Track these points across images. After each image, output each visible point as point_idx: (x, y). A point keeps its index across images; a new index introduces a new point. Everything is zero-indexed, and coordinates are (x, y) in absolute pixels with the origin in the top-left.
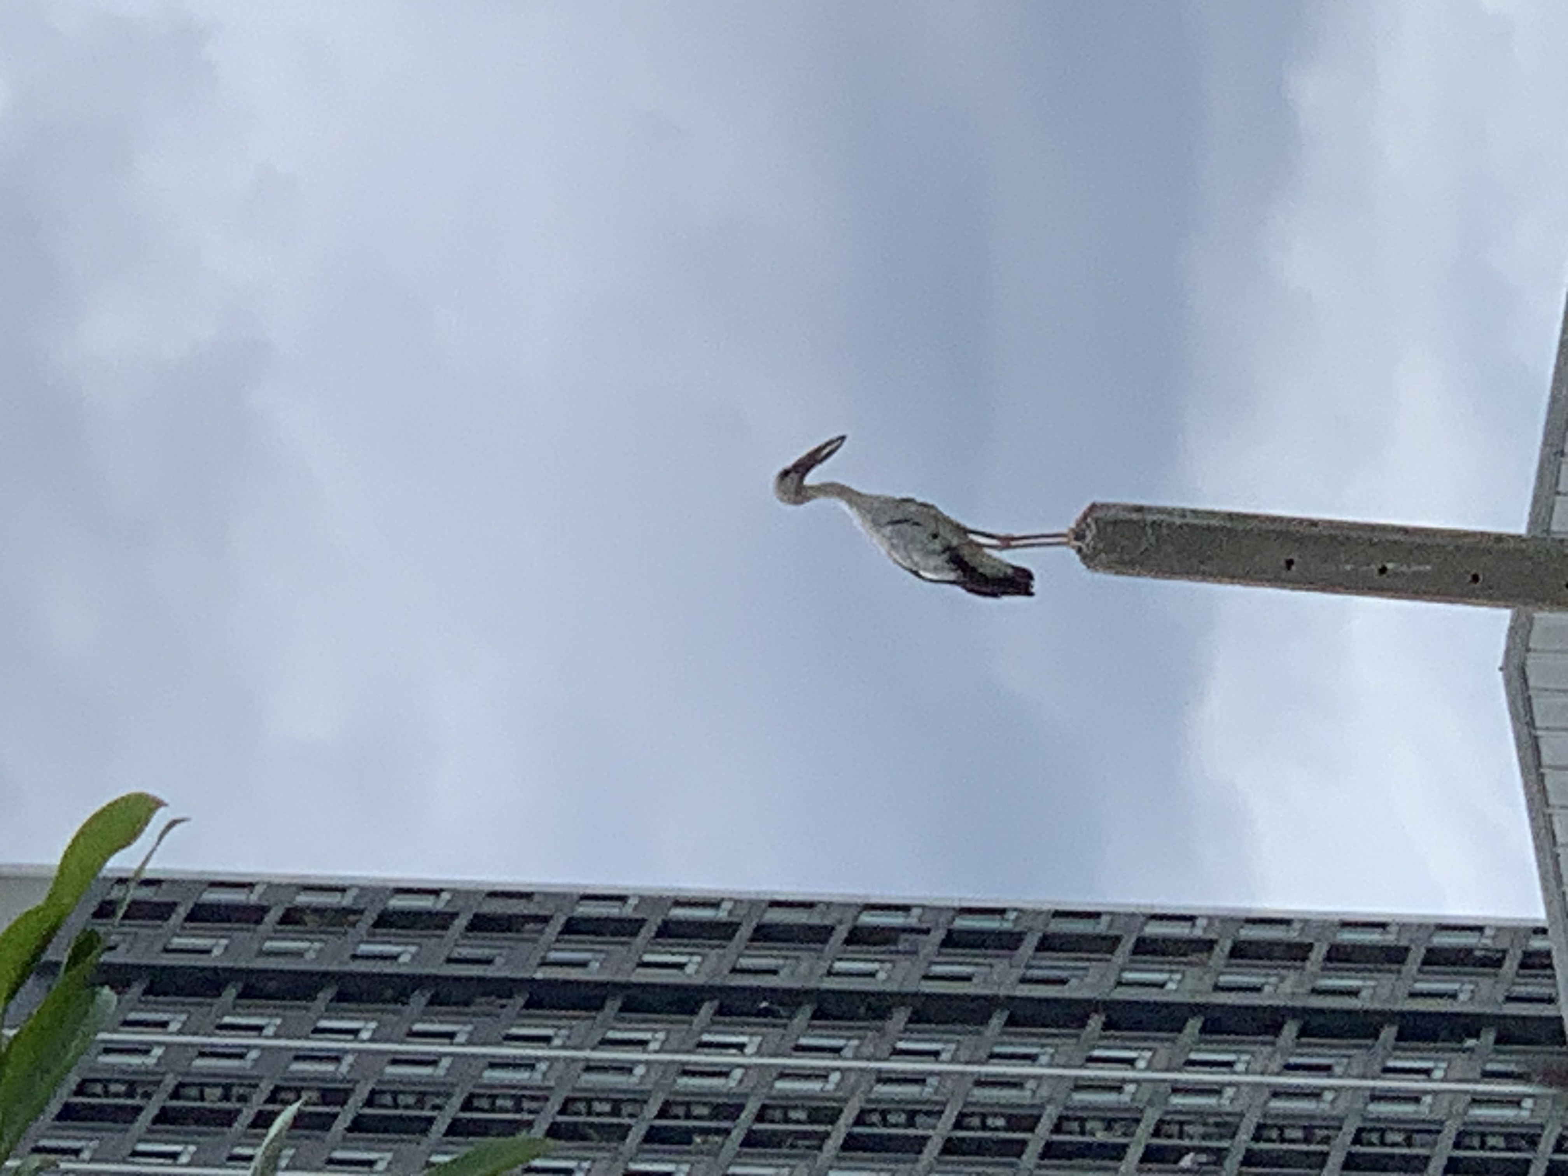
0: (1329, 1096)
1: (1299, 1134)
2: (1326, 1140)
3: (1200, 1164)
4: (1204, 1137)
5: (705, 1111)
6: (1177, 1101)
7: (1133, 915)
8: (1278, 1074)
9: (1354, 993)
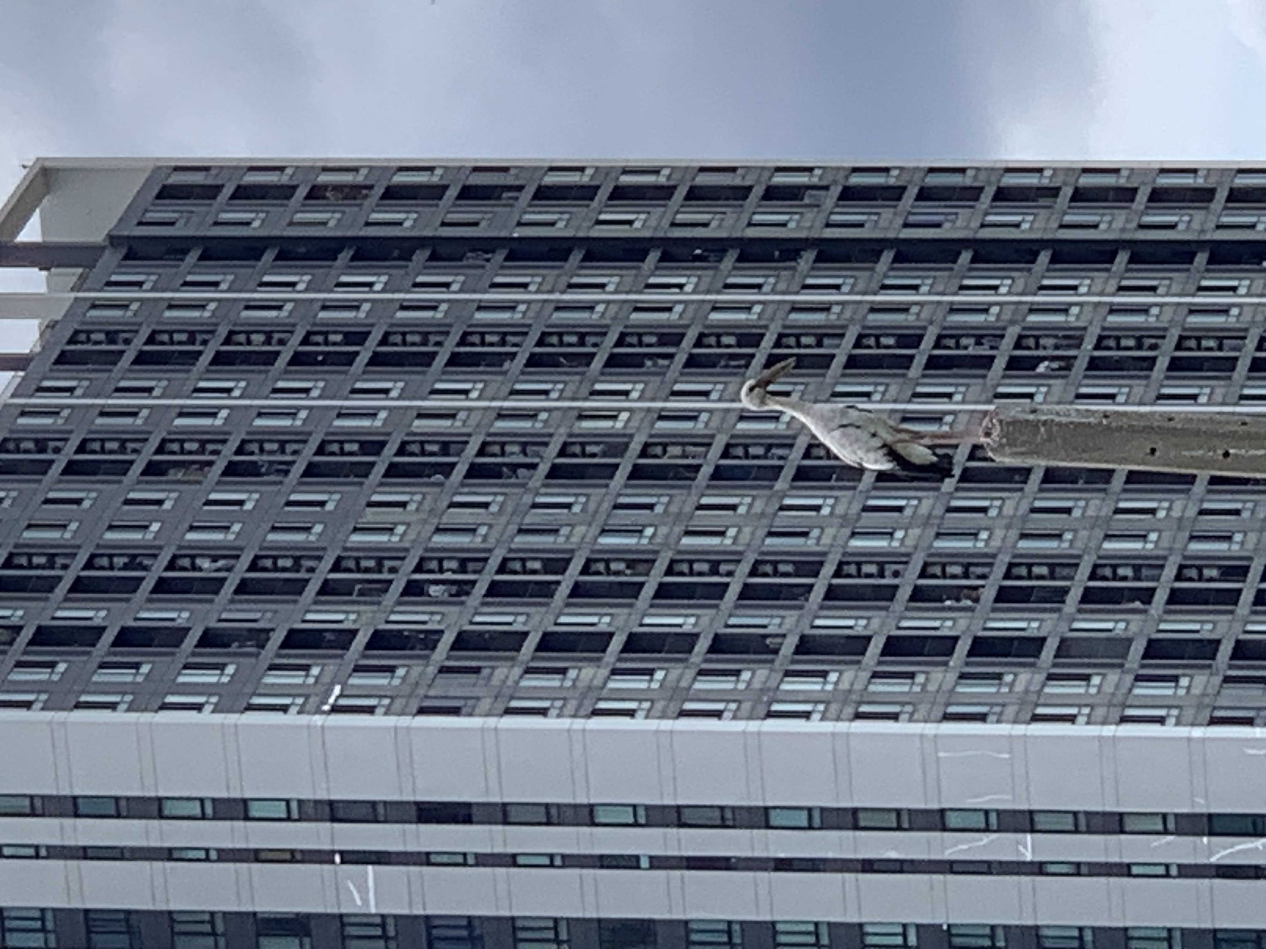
0: (1155, 311)
1: (1131, 343)
2: (1153, 347)
3: (1053, 370)
4: (1057, 347)
5: (654, 340)
6: (1033, 318)
7: (992, 169)
8: (1113, 295)
9: (1172, 227)
